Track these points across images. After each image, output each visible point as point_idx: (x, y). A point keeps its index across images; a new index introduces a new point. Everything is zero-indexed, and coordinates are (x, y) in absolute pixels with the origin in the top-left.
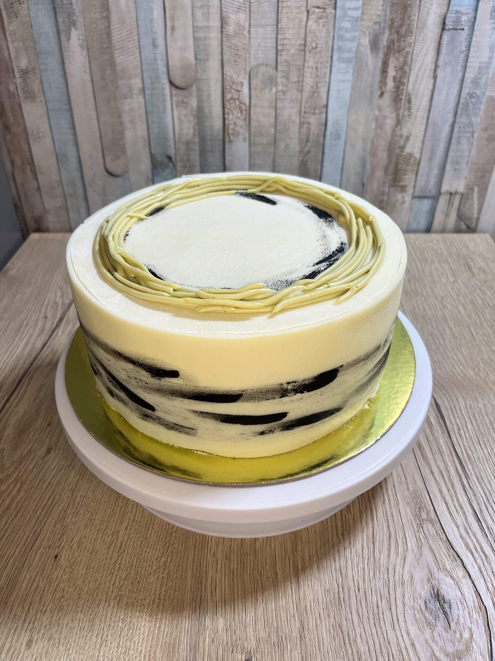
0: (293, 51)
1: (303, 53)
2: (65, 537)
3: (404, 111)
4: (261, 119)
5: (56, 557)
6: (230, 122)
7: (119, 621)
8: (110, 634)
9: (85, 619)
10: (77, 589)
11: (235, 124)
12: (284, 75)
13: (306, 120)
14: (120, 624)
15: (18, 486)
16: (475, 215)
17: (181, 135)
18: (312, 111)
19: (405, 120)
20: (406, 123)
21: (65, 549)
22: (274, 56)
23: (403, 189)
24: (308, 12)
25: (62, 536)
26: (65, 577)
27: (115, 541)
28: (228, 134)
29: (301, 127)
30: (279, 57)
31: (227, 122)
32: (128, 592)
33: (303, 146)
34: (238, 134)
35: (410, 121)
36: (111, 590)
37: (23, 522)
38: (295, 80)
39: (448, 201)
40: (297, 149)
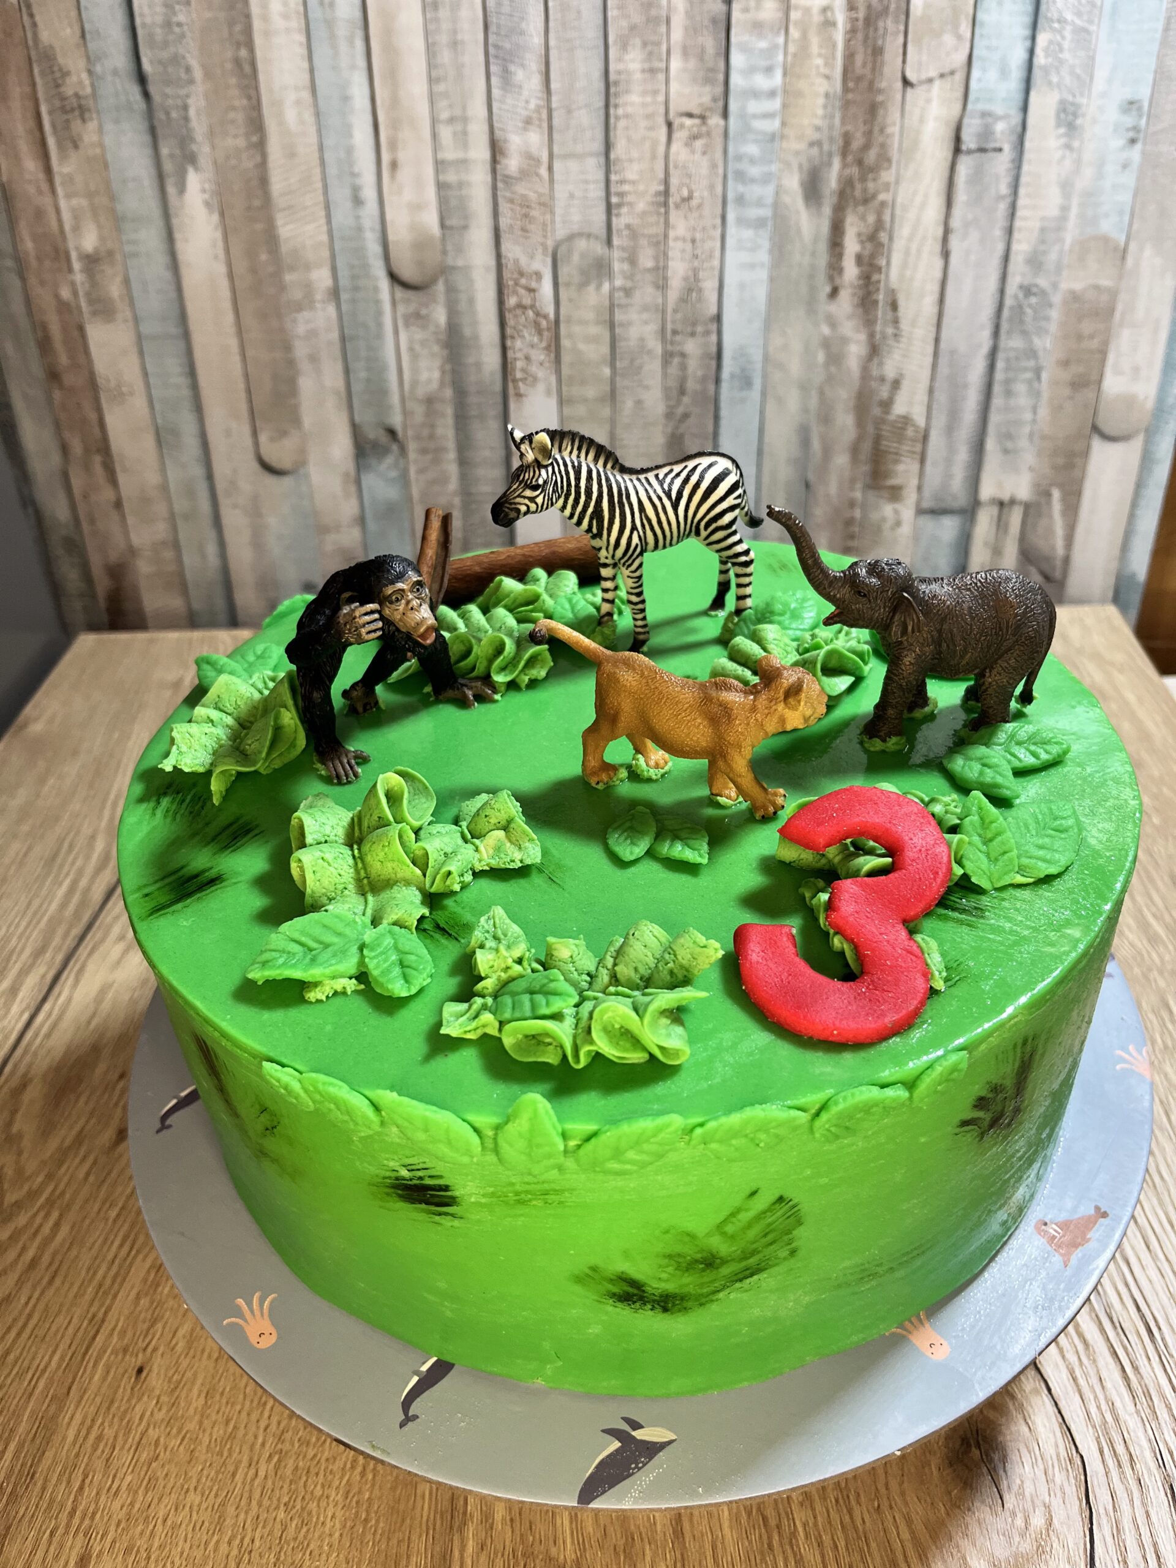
0: (641, 206)
1: (662, 210)
2: (159, 1326)
3: (884, 325)
4: (581, 346)
5: (140, 1371)
6: (517, 355)
7: (277, 1508)
8: (258, 1535)
9: (204, 1506)
10: (186, 1440)
11: (527, 358)
12: (625, 255)
13: (676, 349)
14: (281, 1515)
15: (55, 1215)
16: (1060, 551)
17: (415, 383)
18: (690, 329)
19: (887, 345)
20: (890, 352)
21: (159, 1354)
22: (603, 217)
23: (895, 493)
24: (669, 125)
25: (152, 1326)
26: (159, 1416)
28: (515, 381)
29: (666, 364)
30: (614, 219)
31: (510, 354)
32: (297, 1445)
33: (673, 403)
34: (535, 379)
35: (899, 348)
36: (260, 1440)
37: (66, 1296)
38: (650, 264)
39: (995, 518)
40: (660, 409)
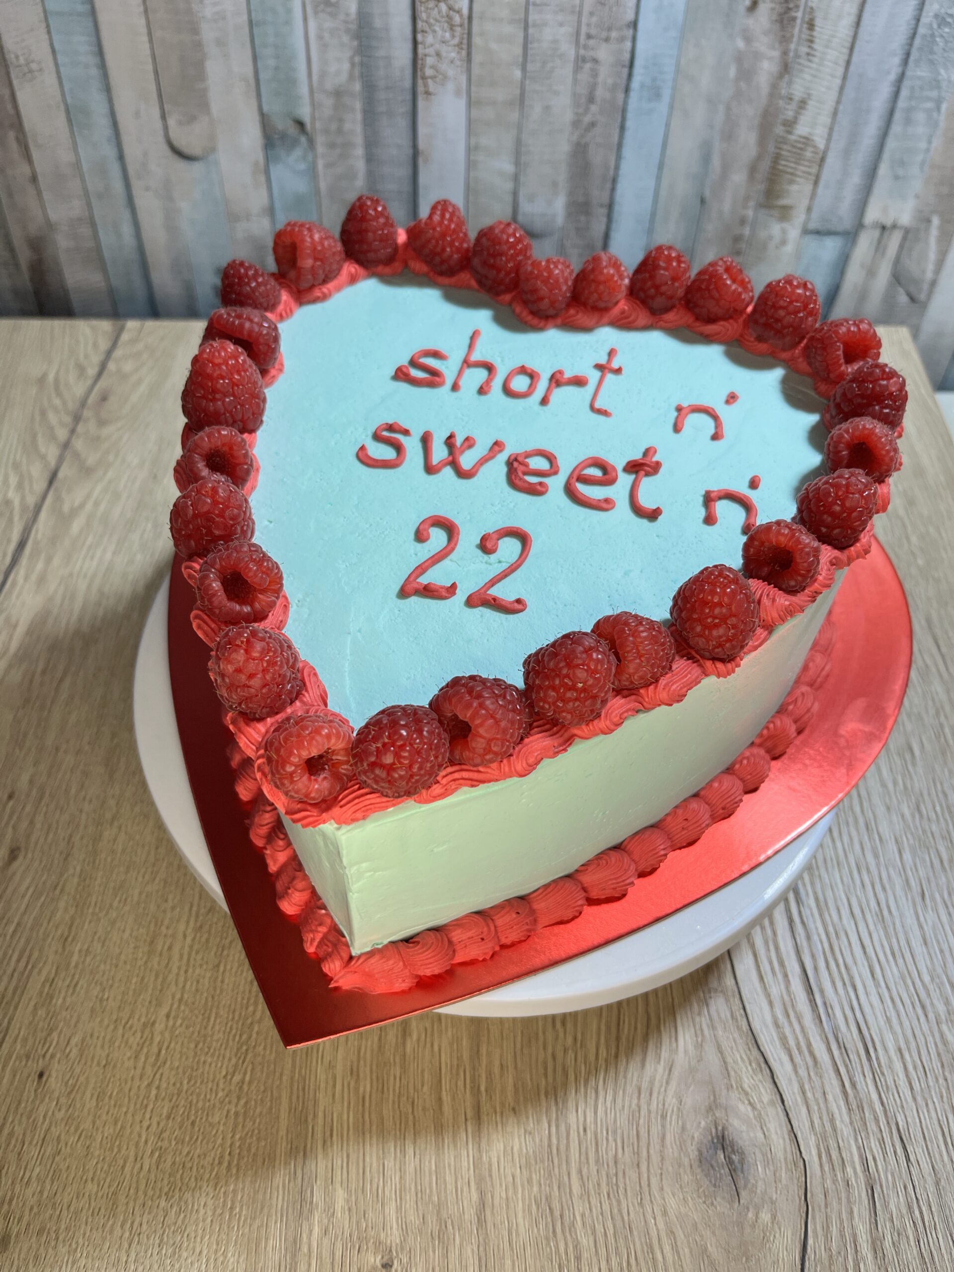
2: (55, 1035)
3: (798, 44)
4: (494, 46)
5: (41, 1074)
6: (427, 51)
10: (83, 1137)
13: (590, 54)
18: (604, 34)
19: (799, 64)
20: (801, 71)
21: (57, 1059)
23: (785, 213)
25: (49, 1034)
26: (60, 1115)
27: (148, 1043)
28: (424, 78)
29: (577, 69)
33: (581, 111)
34: (445, 78)
35: (810, 67)
39: (875, 242)
40: (569, 116)
